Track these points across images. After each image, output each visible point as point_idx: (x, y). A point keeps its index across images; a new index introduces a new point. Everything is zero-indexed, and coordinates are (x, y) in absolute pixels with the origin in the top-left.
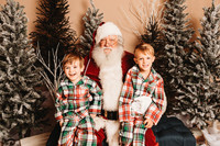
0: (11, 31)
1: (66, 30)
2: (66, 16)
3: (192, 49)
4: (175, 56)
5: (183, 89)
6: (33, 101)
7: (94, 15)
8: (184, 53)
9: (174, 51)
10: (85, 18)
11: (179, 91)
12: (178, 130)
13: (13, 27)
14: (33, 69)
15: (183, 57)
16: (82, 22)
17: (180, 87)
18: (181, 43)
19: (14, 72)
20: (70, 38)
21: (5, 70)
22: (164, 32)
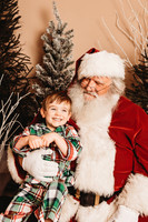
1: (15, 54)
2: (16, 33)
7: (59, 32)
10: (44, 37)
16: (40, 43)
20: (20, 67)
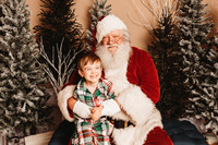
0: (13, 25)
1: (72, 23)
2: (72, 8)
3: (210, 46)
4: (191, 53)
5: (198, 90)
6: (37, 99)
8: (201, 50)
9: (190, 47)
10: (91, 11)
11: (194, 92)
12: (191, 136)
13: (16, 21)
14: (37, 65)
15: (200, 55)
16: (89, 15)
17: (195, 87)
18: (198, 38)
19: (17, 69)
20: (76, 32)
21: (7, 66)
22: (179, 25)
